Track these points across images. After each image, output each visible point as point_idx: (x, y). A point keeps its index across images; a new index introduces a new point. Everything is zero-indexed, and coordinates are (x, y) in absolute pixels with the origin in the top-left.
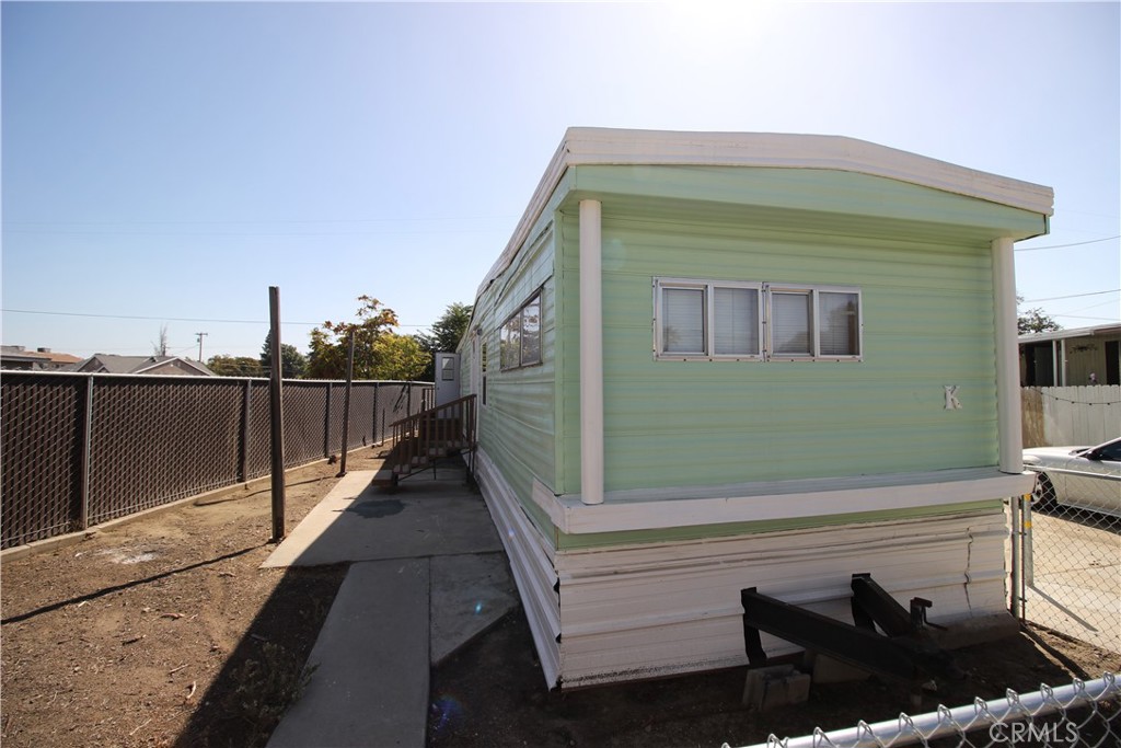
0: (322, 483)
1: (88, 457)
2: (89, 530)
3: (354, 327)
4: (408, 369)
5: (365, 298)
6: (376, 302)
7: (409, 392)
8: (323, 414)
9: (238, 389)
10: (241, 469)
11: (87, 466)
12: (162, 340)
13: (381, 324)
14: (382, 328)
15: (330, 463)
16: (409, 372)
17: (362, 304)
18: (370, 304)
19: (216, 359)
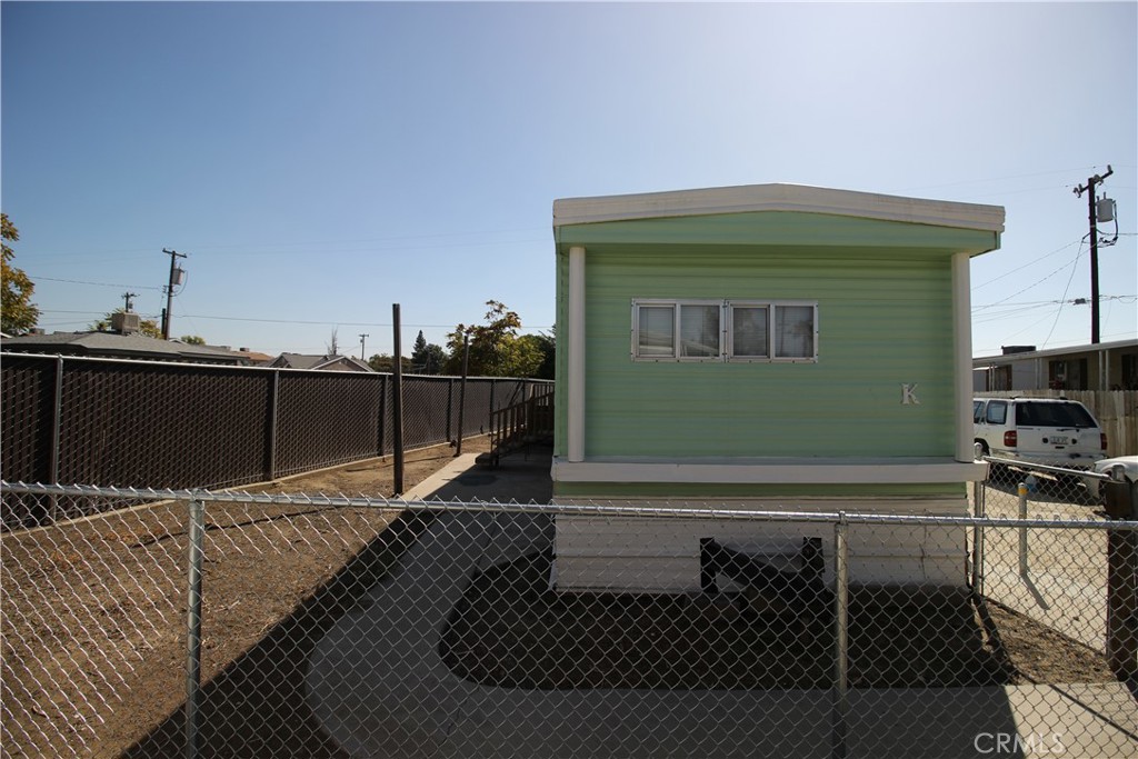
0: (441, 460)
1: (275, 429)
2: (275, 481)
3: (482, 329)
4: (524, 366)
5: (492, 302)
6: (501, 306)
7: (523, 388)
8: (446, 404)
9: (378, 383)
10: (380, 446)
11: (274, 435)
12: (334, 341)
13: (506, 326)
14: (507, 329)
15: (451, 446)
16: (525, 370)
17: (489, 308)
18: (497, 308)
19: (376, 357)
